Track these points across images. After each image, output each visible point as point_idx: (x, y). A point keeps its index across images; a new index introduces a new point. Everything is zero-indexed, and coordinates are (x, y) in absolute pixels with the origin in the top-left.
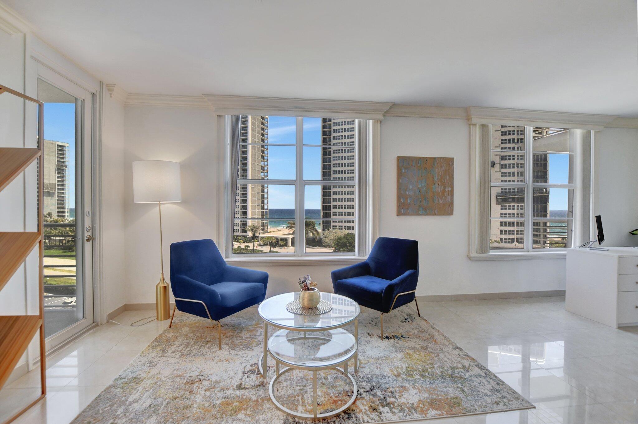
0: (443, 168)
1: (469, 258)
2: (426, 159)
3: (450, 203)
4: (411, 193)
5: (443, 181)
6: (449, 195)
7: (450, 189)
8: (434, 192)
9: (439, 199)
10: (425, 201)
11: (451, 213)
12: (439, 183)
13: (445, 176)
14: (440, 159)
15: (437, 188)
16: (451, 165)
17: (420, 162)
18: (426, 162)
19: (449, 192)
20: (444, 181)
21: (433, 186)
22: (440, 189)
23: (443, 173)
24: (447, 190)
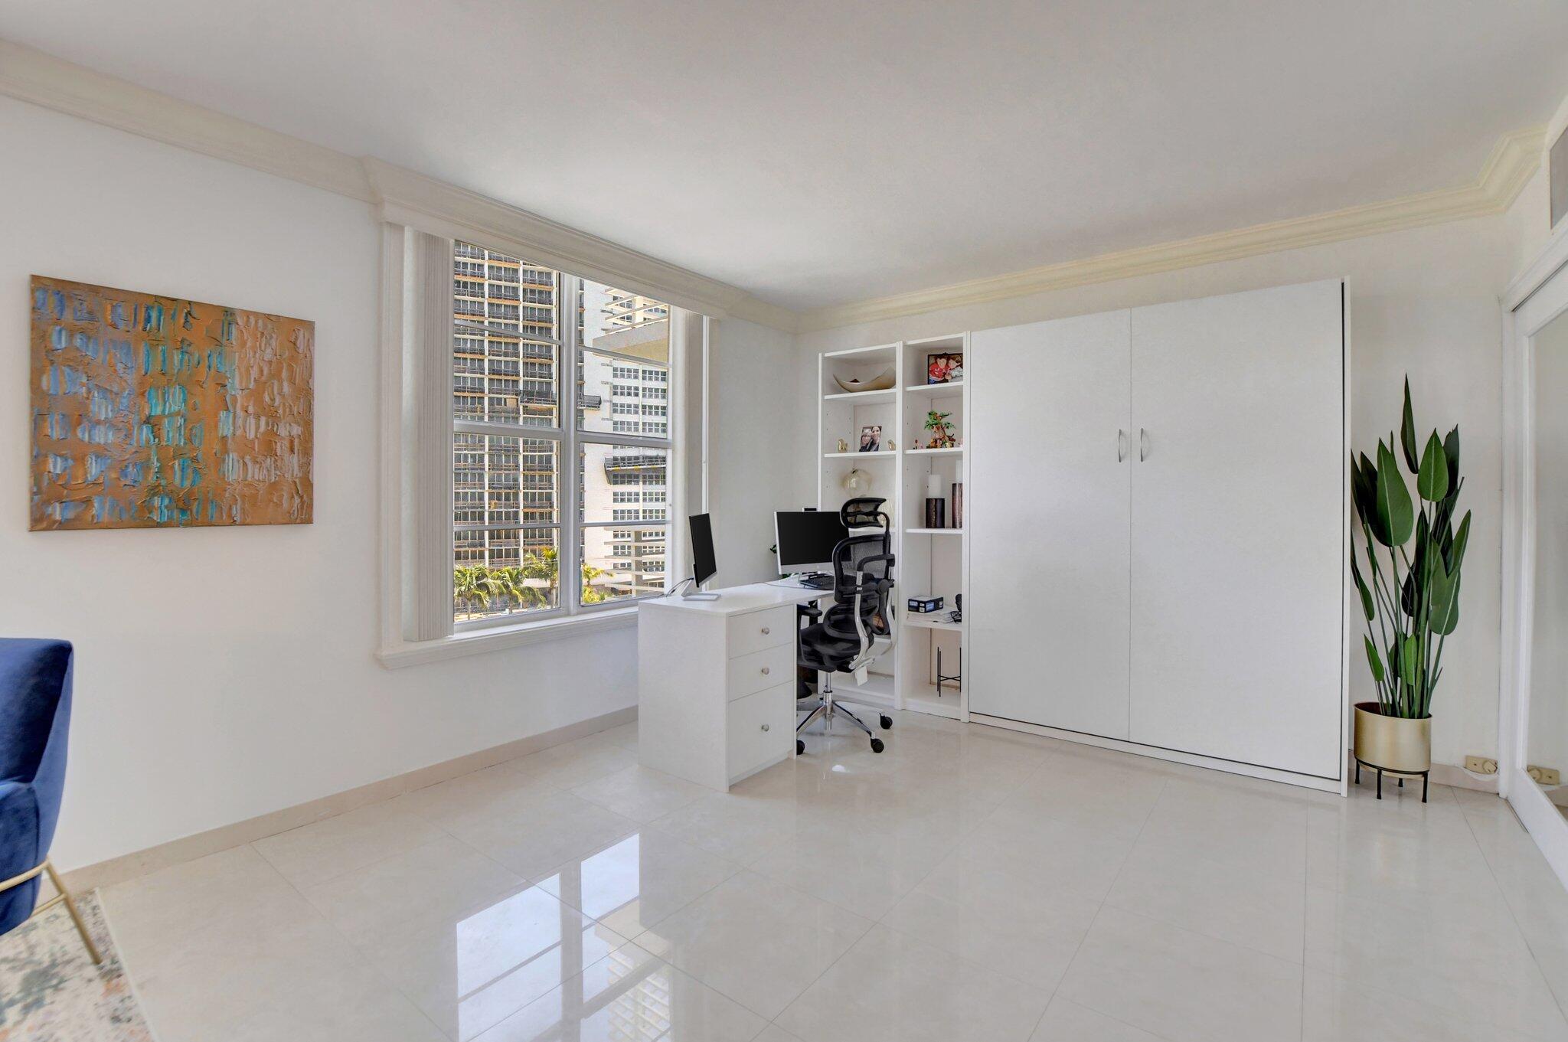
0: (268, 355)
1: (380, 662)
2: (189, 310)
3: (297, 481)
4: (102, 436)
5: (267, 399)
6: (292, 451)
7: (296, 430)
8: (224, 438)
9: (250, 465)
10: (182, 470)
11: (303, 515)
12: (251, 403)
13: (276, 382)
14: (252, 319)
15: (240, 422)
16: (301, 343)
17: (154, 314)
18: (186, 321)
19: (292, 442)
20: (273, 400)
21: (223, 414)
22: (253, 429)
23: (265, 372)
24: (283, 432)
